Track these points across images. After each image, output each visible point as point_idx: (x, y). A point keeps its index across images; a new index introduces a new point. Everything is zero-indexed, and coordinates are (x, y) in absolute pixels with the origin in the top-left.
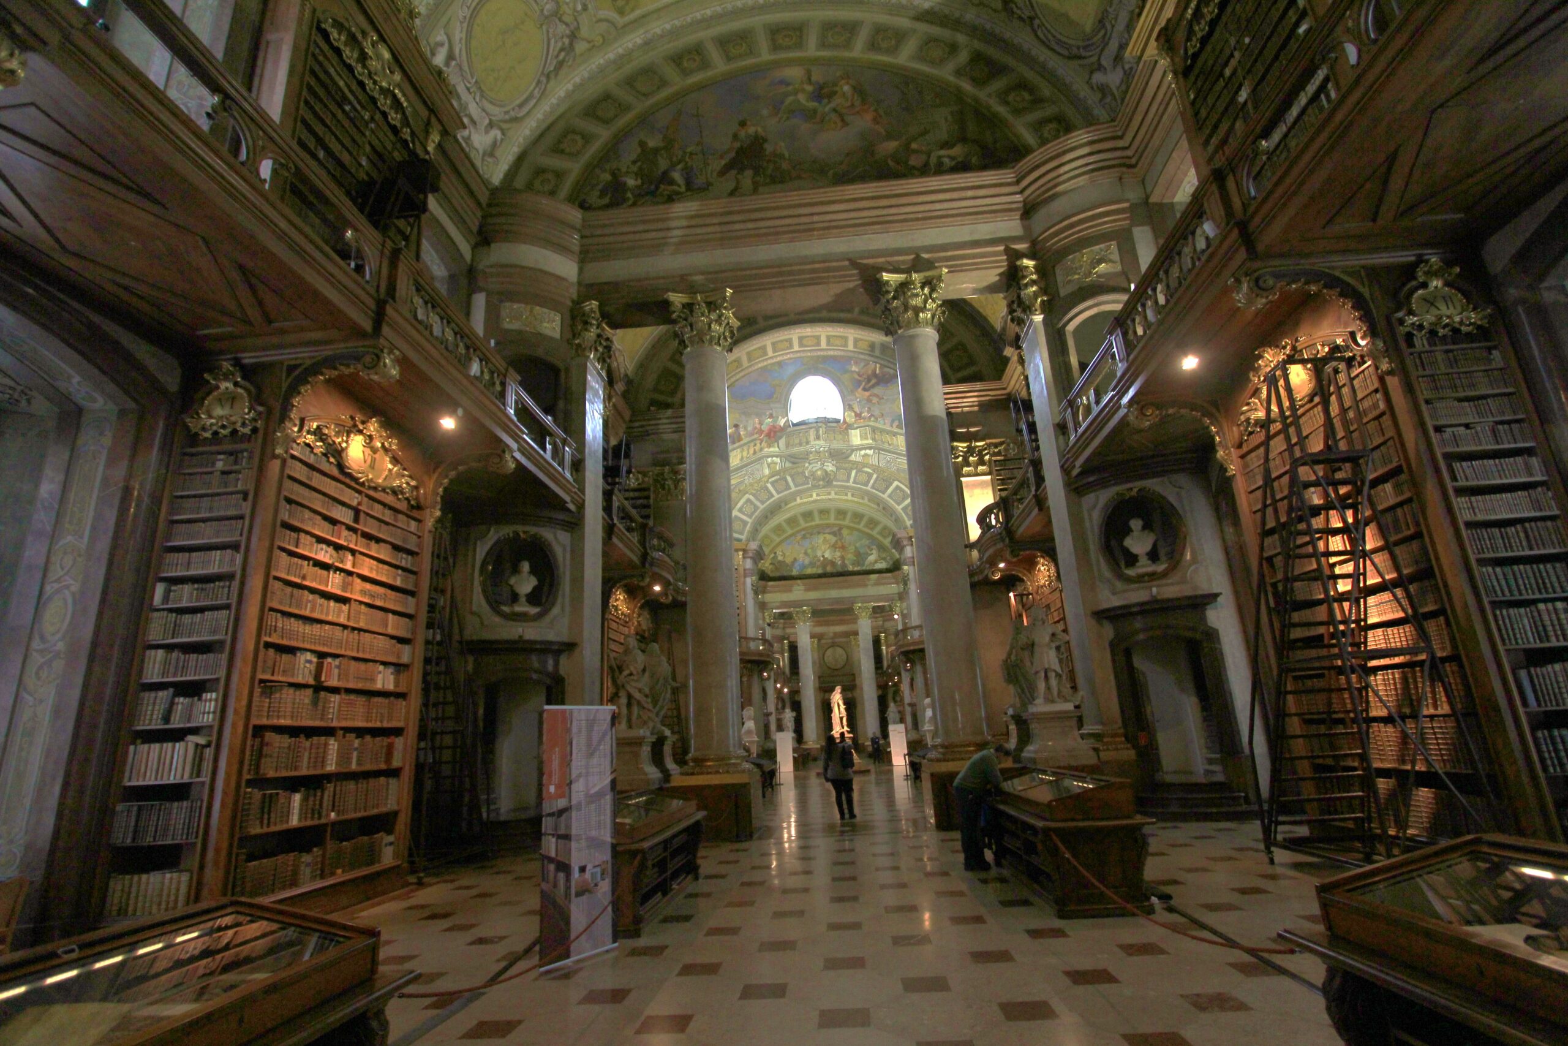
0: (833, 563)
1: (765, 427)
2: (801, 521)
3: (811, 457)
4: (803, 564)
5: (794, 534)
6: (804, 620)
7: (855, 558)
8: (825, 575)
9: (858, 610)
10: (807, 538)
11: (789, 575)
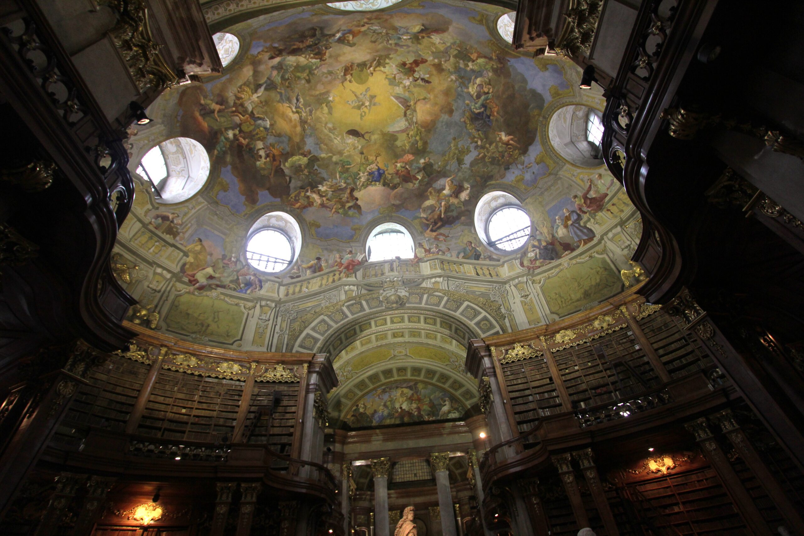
0: (409, 414)
1: (345, 262)
2: (382, 377)
3: (386, 285)
4: (382, 415)
5: (375, 389)
6: (382, 472)
7: (430, 409)
8: (402, 425)
9: (435, 460)
10: (386, 392)
11: (369, 425)
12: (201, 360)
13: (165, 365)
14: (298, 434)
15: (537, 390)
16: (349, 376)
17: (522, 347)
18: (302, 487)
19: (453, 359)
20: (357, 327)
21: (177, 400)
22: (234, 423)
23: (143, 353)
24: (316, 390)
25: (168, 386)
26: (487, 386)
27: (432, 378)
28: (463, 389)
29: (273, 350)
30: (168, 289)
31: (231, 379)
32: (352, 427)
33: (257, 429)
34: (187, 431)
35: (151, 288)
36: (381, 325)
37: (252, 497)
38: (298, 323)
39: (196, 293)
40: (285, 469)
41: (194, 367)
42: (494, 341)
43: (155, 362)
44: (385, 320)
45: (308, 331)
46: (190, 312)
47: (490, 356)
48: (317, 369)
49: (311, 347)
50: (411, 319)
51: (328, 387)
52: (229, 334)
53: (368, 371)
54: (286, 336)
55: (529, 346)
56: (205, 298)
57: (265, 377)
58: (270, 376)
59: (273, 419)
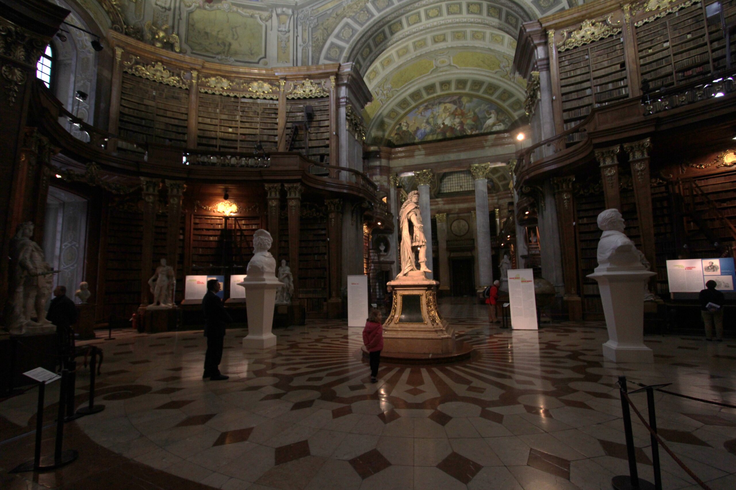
0: (452, 129)
2: (424, 94)
4: (425, 132)
5: (417, 107)
6: (425, 181)
7: (473, 123)
8: (445, 139)
9: (475, 170)
10: (429, 109)
11: (412, 141)
12: (232, 82)
13: (201, 89)
14: (333, 145)
15: (599, 81)
16: (390, 94)
17: (593, 24)
18: (344, 188)
19: (504, 64)
20: (386, 28)
21: (222, 121)
22: (277, 139)
23: (177, 78)
24: (347, 103)
25: (210, 109)
26: (536, 82)
27: (478, 90)
28: (513, 100)
29: (299, 64)
30: (177, 5)
31: (265, 99)
32: (396, 144)
33: (297, 143)
34: (238, 148)
35: (160, 6)
36: (415, 23)
37: (295, 195)
38: (320, 31)
39: (207, 7)
40: (327, 175)
41: (228, 89)
42: (554, 22)
43: (191, 85)
44: (419, 14)
45: (332, 39)
46: (208, 30)
47: (546, 44)
48: (345, 82)
49: (337, 59)
50: (451, 10)
51: (362, 102)
52: (253, 52)
53: (409, 88)
54: (310, 48)
55: (604, 22)
56: (218, 11)
57: (295, 93)
58: (300, 92)
59: (310, 133)
